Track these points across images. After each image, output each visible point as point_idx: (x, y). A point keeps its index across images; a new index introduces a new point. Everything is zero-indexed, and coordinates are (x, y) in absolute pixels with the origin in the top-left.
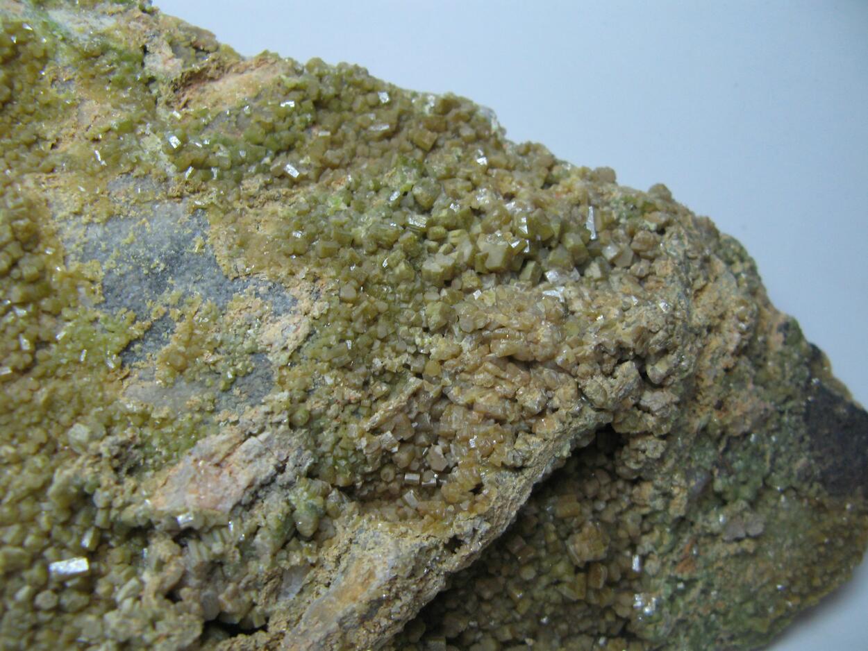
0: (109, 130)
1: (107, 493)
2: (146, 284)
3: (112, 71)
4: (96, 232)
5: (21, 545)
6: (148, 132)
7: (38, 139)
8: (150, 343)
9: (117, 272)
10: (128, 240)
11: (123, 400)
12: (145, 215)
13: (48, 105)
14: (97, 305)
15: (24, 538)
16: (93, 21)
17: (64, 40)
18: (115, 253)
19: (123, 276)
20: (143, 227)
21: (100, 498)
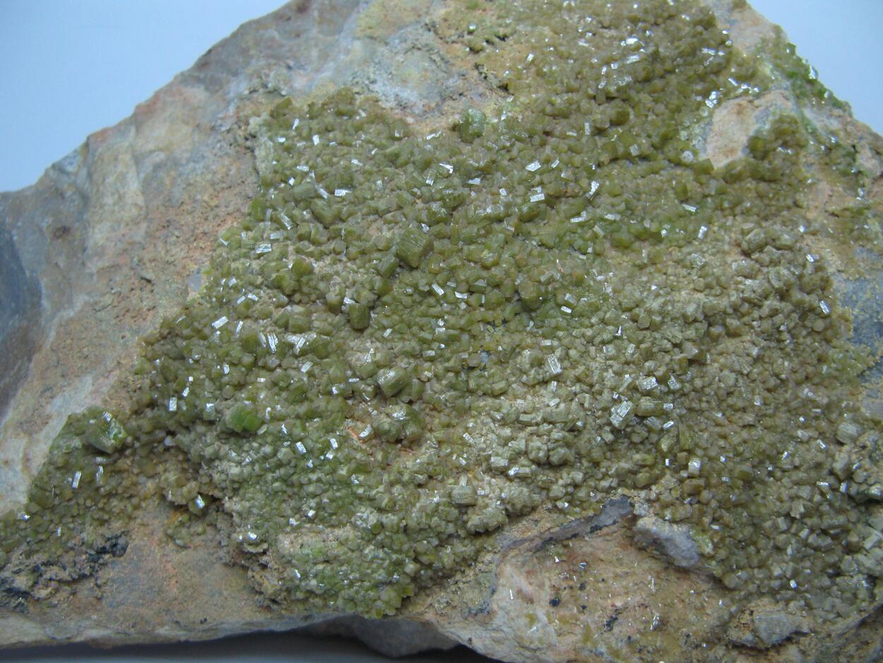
0: (846, 209)
1: (865, 474)
2: (874, 330)
3: (839, 164)
4: (851, 287)
5: (810, 500)
6: (870, 216)
7: (796, 205)
8: (874, 371)
9: (861, 318)
10: (867, 296)
11: (863, 410)
12: (874, 279)
13: (800, 181)
14: (849, 340)
15: (813, 496)
16: (827, 122)
17: (811, 133)
18: (860, 304)
19: (863, 321)
20: (874, 288)
21: (859, 476)
